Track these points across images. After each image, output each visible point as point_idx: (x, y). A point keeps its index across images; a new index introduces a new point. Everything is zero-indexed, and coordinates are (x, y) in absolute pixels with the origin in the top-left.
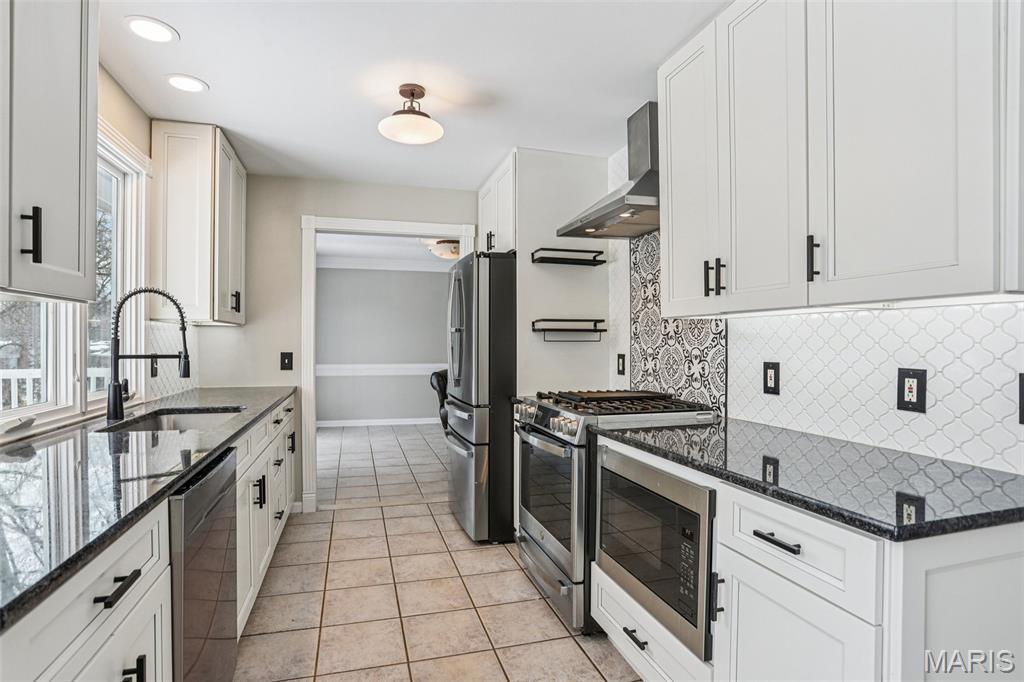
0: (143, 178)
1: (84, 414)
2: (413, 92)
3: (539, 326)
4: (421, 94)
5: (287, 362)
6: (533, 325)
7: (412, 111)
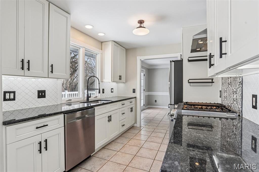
0: (100, 54)
1: (84, 99)
2: (141, 22)
3: (190, 81)
4: (143, 22)
5: (134, 91)
6: (188, 81)
7: (141, 27)
